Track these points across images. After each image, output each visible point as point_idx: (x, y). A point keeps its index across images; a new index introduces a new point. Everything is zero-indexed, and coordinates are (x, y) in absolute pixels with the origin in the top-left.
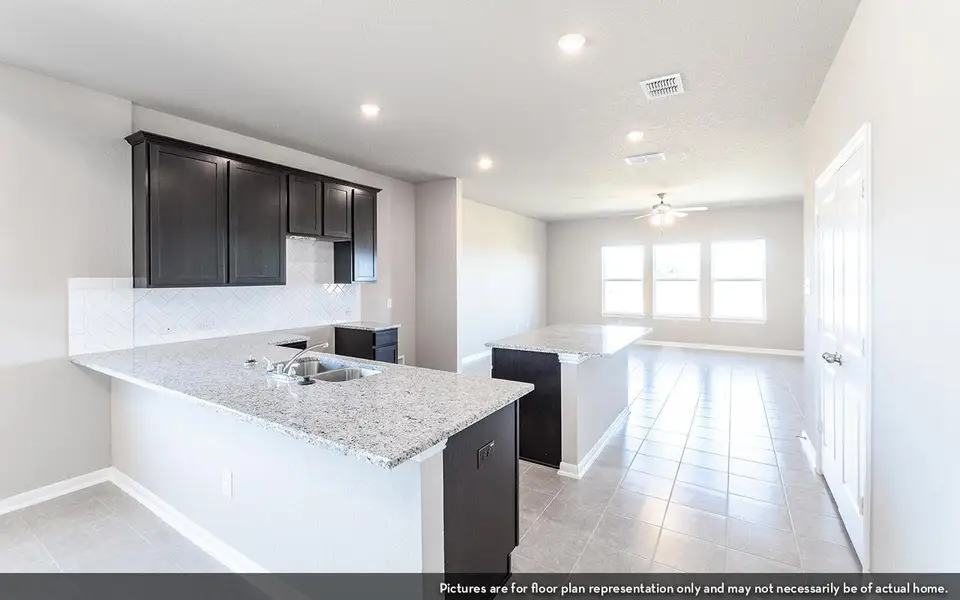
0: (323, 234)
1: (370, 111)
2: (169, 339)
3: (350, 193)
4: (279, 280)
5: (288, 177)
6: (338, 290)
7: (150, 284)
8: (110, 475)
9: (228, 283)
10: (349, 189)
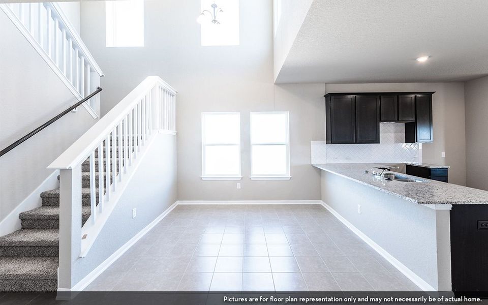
0: (398, 120)
1: (423, 60)
2: (337, 162)
3: (414, 98)
4: (376, 140)
5: (380, 97)
6: (407, 146)
7: (332, 143)
8: (321, 202)
9: (356, 143)
10: (413, 96)
